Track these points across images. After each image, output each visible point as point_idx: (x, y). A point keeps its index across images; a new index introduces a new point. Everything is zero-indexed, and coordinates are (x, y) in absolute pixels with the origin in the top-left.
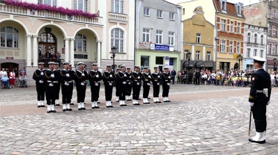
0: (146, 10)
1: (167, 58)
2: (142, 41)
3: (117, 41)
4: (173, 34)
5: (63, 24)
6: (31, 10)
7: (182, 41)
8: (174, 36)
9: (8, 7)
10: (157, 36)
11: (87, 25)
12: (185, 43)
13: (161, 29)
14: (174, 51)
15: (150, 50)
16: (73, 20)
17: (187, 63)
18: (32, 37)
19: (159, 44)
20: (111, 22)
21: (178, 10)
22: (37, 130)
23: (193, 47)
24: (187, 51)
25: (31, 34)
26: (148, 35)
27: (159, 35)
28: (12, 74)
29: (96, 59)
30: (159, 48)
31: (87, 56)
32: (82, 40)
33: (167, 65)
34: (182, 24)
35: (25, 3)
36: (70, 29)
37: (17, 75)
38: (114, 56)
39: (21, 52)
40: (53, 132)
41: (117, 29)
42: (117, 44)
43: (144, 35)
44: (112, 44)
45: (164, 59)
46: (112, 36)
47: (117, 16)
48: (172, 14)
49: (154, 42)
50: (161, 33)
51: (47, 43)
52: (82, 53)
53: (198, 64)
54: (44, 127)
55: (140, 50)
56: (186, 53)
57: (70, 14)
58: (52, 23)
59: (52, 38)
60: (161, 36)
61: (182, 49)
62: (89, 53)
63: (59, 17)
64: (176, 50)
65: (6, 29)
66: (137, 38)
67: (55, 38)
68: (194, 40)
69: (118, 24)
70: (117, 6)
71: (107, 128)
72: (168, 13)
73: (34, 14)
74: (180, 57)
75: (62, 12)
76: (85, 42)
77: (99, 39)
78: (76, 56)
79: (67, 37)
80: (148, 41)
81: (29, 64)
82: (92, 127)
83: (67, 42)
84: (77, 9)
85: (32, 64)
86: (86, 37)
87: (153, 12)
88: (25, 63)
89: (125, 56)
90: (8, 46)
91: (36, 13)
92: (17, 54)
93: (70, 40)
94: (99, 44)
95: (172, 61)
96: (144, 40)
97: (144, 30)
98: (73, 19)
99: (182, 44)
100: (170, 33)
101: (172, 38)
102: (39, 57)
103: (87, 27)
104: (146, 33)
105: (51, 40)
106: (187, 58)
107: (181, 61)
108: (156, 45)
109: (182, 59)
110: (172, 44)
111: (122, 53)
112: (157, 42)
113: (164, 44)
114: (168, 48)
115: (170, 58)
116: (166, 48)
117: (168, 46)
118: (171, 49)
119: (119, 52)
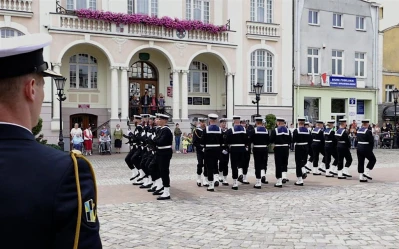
0: (314, 15)
1: (352, 101)
2: (305, 71)
3: (261, 72)
4: (362, 55)
5: (169, 46)
6: (118, 25)
7: (381, 68)
8: (365, 60)
9: (82, 21)
10: (334, 61)
11: (209, 46)
12: (387, 72)
13: (340, 49)
14: (366, 87)
15: (320, 87)
16: (186, 38)
17: (392, 109)
18: (120, 70)
19: (336, 75)
20: (251, 38)
21: (373, 11)
22: (161, 230)
24: (391, 87)
25: (118, 65)
26: (316, 60)
27: (337, 58)
28: (88, 132)
29: (225, 104)
30: (338, 81)
31: (208, 99)
32: (201, 72)
33: (352, 114)
34: (381, 36)
35: (109, 14)
36: (180, 54)
37: (95, 135)
38: (258, 99)
39: (101, 96)
40: (187, 234)
41: (261, 51)
42: (261, 78)
43: (310, 59)
44: (252, 78)
45: (347, 103)
46: (253, 63)
47: (261, 28)
48: (361, 20)
49: (329, 72)
50: (340, 54)
51: (142, 79)
52: (201, 94)
54: (169, 224)
55: (303, 87)
56: (389, 90)
57: (181, 27)
58: (151, 45)
59: (150, 71)
60: (340, 62)
61: (380, 84)
62: (213, 93)
63: (162, 33)
64: (369, 85)
65: (78, 57)
66: (297, 65)
67: (155, 71)
69: (263, 42)
70: (261, 10)
71: (275, 229)
72: (354, 18)
73: (122, 30)
74: (377, 99)
75: (167, 25)
76: (205, 75)
77: (229, 70)
78: (191, 101)
79: (176, 67)
80: (316, 71)
81: (114, 116)
82: (248, 225)
83: (176, 77)
84: (192, 19)
85: (120, 115)
86: (207, 67)
87: (325, 18)
88: (109, 115)
89: (276, 97)
90: (81, 85)
91: (126, 28)
92: (95, 99)
93: (181, 73)
94: (230, 79)
95: (362, 105)
96: (310, 71)
97: (310, 51)
98: (187, 36)
99: (381, 74)
100: (357, 54)
101: (362, 63)
102: (130, 104)
103: (209, 49)
104: (313, 56)
105: (149, 74)
106: (390, 100)
107: (379, 105)
108: (331, 78)
109: (381, 102)
110: (362, 74)
111: (270, 93)
112: (334, 73)
113: (347, 76)
114: (355, 82)
115: (358, 101)
116: (350, 82)
117: (355, 79)
118: (360, 84)
119: (266, 91)
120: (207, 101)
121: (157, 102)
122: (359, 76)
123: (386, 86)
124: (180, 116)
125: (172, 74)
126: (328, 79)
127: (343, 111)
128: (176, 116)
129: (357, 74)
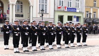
1: (75, 17)
3: (43, 5)
4: (78, 0)
7: (84, 5)
8: (79, 2)
10: (69, 2)
12: (87, 7)
14: (80, 12)
15: (64, 11)
19: (69, 7)
23: (92, 9)
24: (88, 12)
26: (62, 1)
29: (29, 17)
30: (70, 10)
31: (23, 15)
32: (20, 5)
33: (75, 21)
43: (60, 1)
44: (40, 7)
45: (73, 18)
46: (40, 2)
49: (67, 6)
52: (20, 13)
53: (94, 21)
55: (58, 11)
60: (71, 2)
61: (84, 11)
62: (25, 13)
64: (81, 11)
67: (2, 4)
68: (92, 5)
76: (21, 6)
77: (31, 4)
79: (11, 2)
80: (62, 6)
83: (11, 6)
89: (48, 15)
93: (13, 5)
94: (31, 8)
96: (60, 5)
99: (85, 7)
101: (78, 3)
106: (87, 17)
107: (84, 18)
108: (68, 8)
109: (84, 17)
110: (78, 7)
111: (46, 13)
112: (69, 6)
113: (73, 8)
114: (76, 10)
115: (77, 17)
116: (74, 10)
117: (76, 9)
118: (78, 11)
119: (44, 12)
120: (22, 16)
121: (3, 16)
122: (77, 8)
123: (86, 12)
124: (12, 21)
125: (9, 5)
126: (66, 9)
127: (71, 20)
128: (10, 22)
129: (76, 7)
